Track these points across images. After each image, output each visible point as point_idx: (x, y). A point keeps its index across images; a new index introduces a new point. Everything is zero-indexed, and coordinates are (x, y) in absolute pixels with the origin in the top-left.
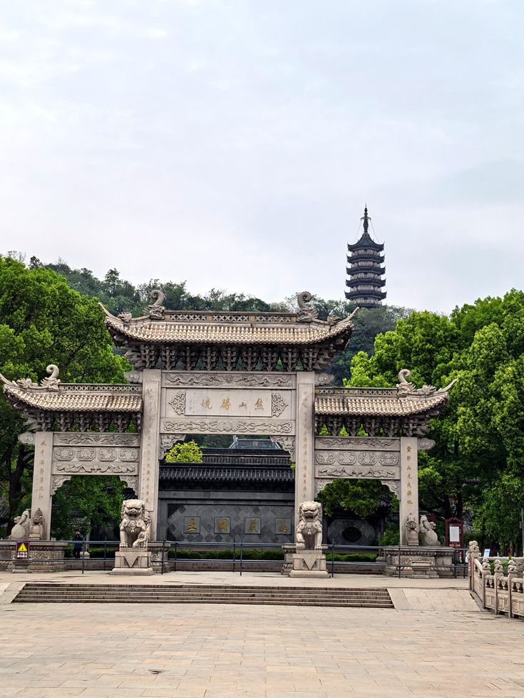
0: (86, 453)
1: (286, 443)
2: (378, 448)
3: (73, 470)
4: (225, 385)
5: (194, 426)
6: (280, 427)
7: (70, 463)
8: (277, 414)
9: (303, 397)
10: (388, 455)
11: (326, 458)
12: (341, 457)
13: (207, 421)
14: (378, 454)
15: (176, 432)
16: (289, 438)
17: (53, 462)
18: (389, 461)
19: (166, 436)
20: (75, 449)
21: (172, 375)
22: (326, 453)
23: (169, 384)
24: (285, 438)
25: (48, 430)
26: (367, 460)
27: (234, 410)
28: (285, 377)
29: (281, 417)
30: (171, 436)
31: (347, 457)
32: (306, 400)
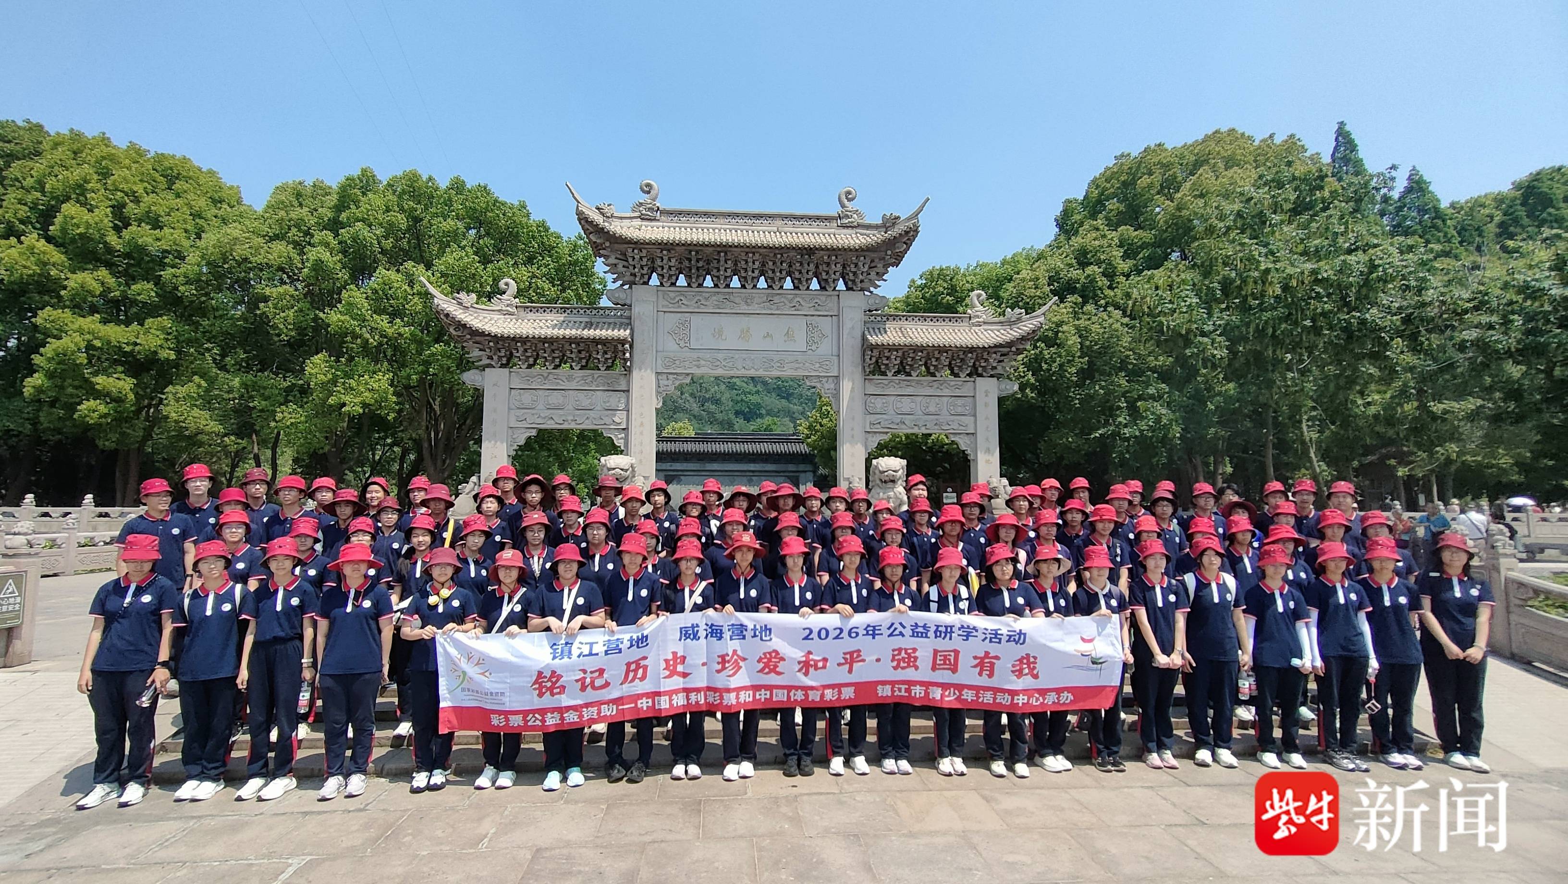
0: (556, 398)
1: (827, 386)
2: (946, 392)
3: (540, 421)
4: (744, 308)
5: (703, 362)
6: (818, 365)
7: (534, 411)
8: (813, 348)
9: (848, 325)
10: (960, 401)
11: (879, 406)
12: (899, 405)
13: (720, 356)
14: (945, 399)
15: (678, 371)
16: (831, 380)
17: (509, 409)
18: (960, 410)
19: (665, 376)
20: (541, 392)
21: (672, 295)
22: (879, 399)
23: (667, 306)
24: (824, 380)
25: (503, 366)
26: (932, 409)
27: (756, 343)
28: (823, 298)
29: (818, 352)
30: (671, 377)
31: (906, 405)
32: (853, 328)
